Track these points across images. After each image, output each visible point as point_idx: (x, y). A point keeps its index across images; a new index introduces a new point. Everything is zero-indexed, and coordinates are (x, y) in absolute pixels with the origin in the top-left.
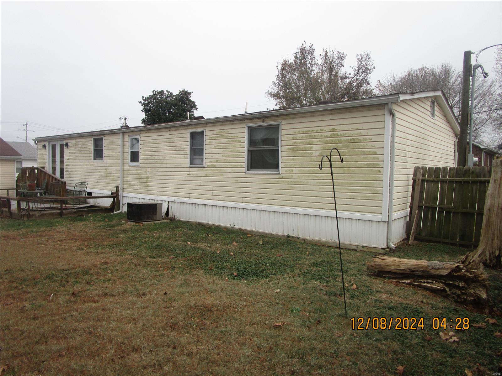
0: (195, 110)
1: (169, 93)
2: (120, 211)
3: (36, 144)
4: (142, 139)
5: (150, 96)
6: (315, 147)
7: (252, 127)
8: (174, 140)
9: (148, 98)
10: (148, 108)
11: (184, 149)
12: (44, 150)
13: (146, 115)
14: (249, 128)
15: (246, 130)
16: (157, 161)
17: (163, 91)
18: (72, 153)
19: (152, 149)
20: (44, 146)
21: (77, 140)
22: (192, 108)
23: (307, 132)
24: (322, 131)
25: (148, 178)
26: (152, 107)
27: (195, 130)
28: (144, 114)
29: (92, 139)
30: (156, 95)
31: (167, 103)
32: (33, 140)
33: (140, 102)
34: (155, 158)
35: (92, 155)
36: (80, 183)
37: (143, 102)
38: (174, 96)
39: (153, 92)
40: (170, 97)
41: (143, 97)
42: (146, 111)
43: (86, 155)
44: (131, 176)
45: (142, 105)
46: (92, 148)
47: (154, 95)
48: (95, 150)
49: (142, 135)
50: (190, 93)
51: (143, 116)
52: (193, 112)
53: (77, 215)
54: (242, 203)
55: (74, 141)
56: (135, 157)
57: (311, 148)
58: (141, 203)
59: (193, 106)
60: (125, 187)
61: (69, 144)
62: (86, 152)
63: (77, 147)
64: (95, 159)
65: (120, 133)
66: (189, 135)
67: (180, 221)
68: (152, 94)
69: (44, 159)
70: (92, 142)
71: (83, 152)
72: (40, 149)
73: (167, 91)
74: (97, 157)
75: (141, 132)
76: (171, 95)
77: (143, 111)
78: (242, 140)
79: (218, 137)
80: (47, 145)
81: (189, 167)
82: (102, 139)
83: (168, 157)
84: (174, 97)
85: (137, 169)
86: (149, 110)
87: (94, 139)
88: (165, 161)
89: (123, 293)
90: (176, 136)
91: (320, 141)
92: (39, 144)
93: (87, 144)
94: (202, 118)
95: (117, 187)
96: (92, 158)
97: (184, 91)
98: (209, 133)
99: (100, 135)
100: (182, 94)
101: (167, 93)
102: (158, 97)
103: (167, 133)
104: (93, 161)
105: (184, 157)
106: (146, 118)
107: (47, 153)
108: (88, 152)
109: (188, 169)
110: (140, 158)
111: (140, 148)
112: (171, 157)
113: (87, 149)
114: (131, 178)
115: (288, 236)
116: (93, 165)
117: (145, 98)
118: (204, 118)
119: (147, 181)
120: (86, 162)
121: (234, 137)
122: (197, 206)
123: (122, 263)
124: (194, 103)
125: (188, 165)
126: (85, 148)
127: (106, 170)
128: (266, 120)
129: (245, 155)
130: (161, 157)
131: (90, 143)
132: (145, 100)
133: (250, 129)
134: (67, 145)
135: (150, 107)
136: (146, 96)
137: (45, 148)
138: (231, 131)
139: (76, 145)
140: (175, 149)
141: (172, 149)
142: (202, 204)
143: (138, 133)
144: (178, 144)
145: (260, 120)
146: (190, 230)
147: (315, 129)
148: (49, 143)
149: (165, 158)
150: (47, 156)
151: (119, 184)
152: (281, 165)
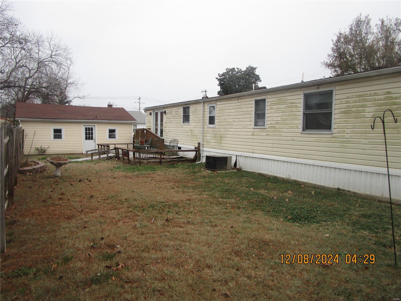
0: (259, 82)
1: (239, 70)
2: (200, 162)
3: (145, 112)
4: (217, 106)
5: (224, 73)
6: (367, 109)
7: (307, 94)
8: (242, 107)
9: (223, 75)
10: (222, 82)
11: (249, 114)
12: (150, 116)
13: (221, 88)
14: (304, 94)
15: (302, 97)
16: (228, 124)
17: (234, 69)
18: (168, 118)
19: (225, 114)
20: (151, 114)
21: (172, 109)
22: (256, 80)
23: (360, 96)
24: (375, 94)
25: (221, 137)
26: (226, 81)
27: (259, 98)
28: (219, 87)
29: (182, 108)
30: (229, 72)
31: (237, 78)
32: (144, 109)
33: (217, 78)
34: (227, 121)
35: (182, 119)
36: (173, 140)
37: (219, 78)
38: (242, 71)
39: (226, 69)
40: (240, 72)
41: (219, 74)
42: (221, 85)
43: (177, 120)
44: (209, 135)
45: (218, 80)
46: (182, 115)
47: (227, 72)
48: (184, 116)
49: (217, 104)
50: (255, 68)
51: (219, 89)
52: (258, 84)
53: (171, 163)
54: (297, 159)
55: (170, 109)
56: (212, 120)
57: (364, 110)
58: (216, 156)
59: (257, 78)
60: (205, 143)
61: (167, 112)
62: (178, 117)
63: (171, 113)
64: (183, 122)
65: (201, 102)
66: (254, 102)
67: (245, 171)
68: (226, 71)
69: (150, 123)
70: (182, 110)
71: (175, 117)
72: (148, 116)
73: (237, 68)
74: (185, 121)
75: (217, 101)
76: (240, 71)
77: (219, 85)
78: (298, 105)
79: (277, 103)
80: (152, 113)
81: (254, 128)
82: (189, 107)
83: (236, 120)
84: (242, 73)
85: (213, 130)
86: (224, 84)
87: (183, 107)
88: (235, 123)
89: (201, 223)
90: (243, 103)
91: (373, 104)
92: (147, 112)
93: (178, 112)
94: (265, 88)
95: (199, 144)
96: (182, 121)
97: (250, 67)
98: (270, 100)
99: (188, 104)
100: (249, 70)
101: (237, 70)
102: (230, 73)
103: (237, 101)
104: (182, 123)
105: (249, 120)
106: (221, 90)
107: (152, 119)
108: (179, 117)
109: (252, 130)
110: (216, 121)
111: (216, 114)
112: (239, 120)
113: (178, 115)
114: (209, 137)
115: (339, 189)
116: (182, 127)
117: (221, 75)
118: (266, 88)
119: (221, 139)
120: (178, 124)
121: (292, 103)
122: (259, 160)
123: (201, 200)
124: (258, 76)
125: (253, 126)
126: (177, 114)
127: (191, 130)
128: (321, 86)
129: (301, 118)
130: (231, 120)
131: (181, 111)
132: (221, 77)
133: (306, 96)
134: (165, 112)
135: (224, 82)
136: (221, 73)
137: (151, 115)
138: (289, 98)
139: (171, 112)
140: (243, 114)
141: (240, 114)
142: (263, 159)
143: (215, 102)
144: (245, 110)
145: (315, 87)
146: (253, 179)
147: (369, 93)
148: (154, 111)
149: (235, 121)
150: (152, 120)
151: (200, 141)
152: (333, 126)
